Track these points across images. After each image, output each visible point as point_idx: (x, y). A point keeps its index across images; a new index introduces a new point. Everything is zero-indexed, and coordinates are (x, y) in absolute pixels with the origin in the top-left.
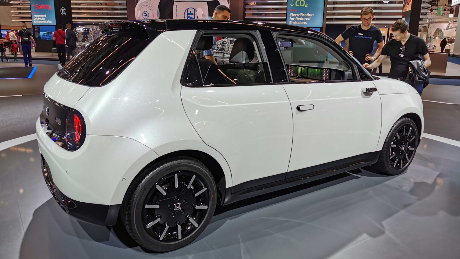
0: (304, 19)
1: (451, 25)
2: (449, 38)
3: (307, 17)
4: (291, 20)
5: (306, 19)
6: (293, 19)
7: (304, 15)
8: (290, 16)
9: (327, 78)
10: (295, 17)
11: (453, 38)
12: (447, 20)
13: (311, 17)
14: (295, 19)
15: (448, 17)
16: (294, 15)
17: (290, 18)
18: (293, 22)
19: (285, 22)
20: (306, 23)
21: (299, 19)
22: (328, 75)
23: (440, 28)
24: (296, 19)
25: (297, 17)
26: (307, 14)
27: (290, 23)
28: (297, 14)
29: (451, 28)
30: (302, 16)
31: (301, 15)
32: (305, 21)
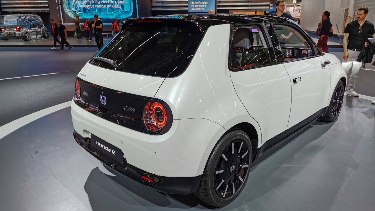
0: (202, 6)
1: (296, 9)
2: (295, 18)
3: (203, 5)
4: (191, 7)
5: (203, 6)
6: (193, 6)
7: (201, 3)
8: (191, 4)
9: (290, 55)
10: (194, 5)
11: (297, 18)
12: (293, 5)
13: (206, 4)
14: (194, 6)
15: (292, 3)
16: (194, 3)
17: (191, 5)
18: (193, 9)
19: (187, 8)
20: (203, 9)
21: (198, 6)
22: (290, 53)
23: (289, 11)
24: (196, 6)
25: (196, 4)
26: (204, 2)
27: (191, 9)
28: (196, 2)
29: (295, 11)
30: (200, 4)
31: (199, 2)
32: (202, 8)
